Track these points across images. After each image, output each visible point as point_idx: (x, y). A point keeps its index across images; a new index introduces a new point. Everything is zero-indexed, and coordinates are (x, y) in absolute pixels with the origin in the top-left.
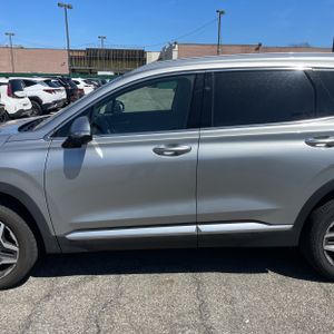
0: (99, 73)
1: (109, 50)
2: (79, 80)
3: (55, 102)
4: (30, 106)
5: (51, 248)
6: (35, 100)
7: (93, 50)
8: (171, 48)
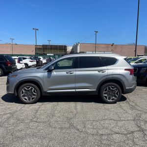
0: (48, 55)
1: (52, 46)
2: (41, 57)
3: (33, 65)
4: (24, 67)
5: (44, 94)
6: (26, 64)
7: (45, 45)
8: (77, 45)
